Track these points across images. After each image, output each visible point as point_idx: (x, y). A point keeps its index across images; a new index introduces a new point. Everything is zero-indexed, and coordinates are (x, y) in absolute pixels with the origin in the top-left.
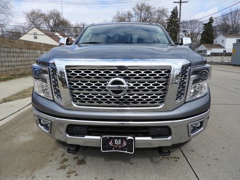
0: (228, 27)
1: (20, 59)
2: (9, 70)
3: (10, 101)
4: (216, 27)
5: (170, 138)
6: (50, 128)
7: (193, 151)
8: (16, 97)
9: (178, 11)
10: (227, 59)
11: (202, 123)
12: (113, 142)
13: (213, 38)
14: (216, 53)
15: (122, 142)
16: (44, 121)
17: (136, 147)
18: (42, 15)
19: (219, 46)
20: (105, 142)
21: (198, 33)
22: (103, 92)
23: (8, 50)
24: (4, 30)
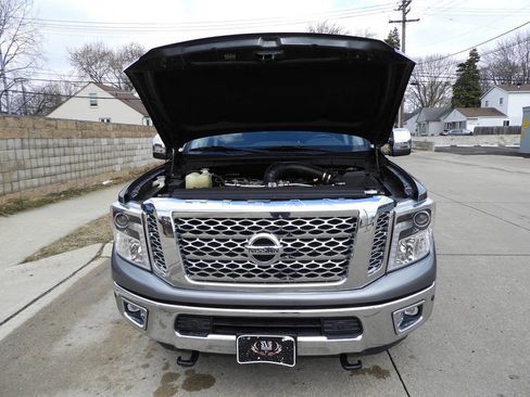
0: (514, 68)
1: (67, 159)
2: (46, 184)
3: (54, 253)
4: (484, 69)
5: (359, 338)
6: (145, 320)
7: (412, 357)
8: (65, 244)
9: (400, 37)
10: (512, 141)
11: (420, 308)
12: (259, 346)
13: (480, 95)
14: (487, 128)
15: (274, 346)
16: (134, 307)
17: (299, 354)
18: (105, 54)
19: (494, 112)
20: (245, 346)
21: (447, 83)
22: (240, 257)
23: (44, 142)
24: (28, 89)
